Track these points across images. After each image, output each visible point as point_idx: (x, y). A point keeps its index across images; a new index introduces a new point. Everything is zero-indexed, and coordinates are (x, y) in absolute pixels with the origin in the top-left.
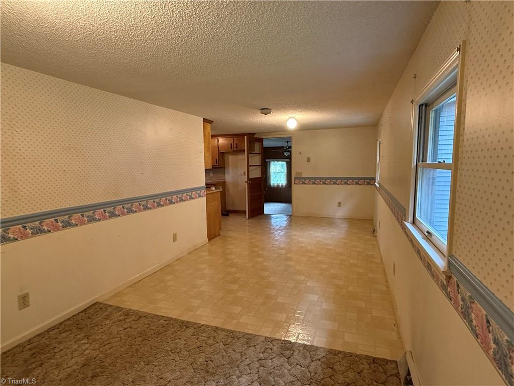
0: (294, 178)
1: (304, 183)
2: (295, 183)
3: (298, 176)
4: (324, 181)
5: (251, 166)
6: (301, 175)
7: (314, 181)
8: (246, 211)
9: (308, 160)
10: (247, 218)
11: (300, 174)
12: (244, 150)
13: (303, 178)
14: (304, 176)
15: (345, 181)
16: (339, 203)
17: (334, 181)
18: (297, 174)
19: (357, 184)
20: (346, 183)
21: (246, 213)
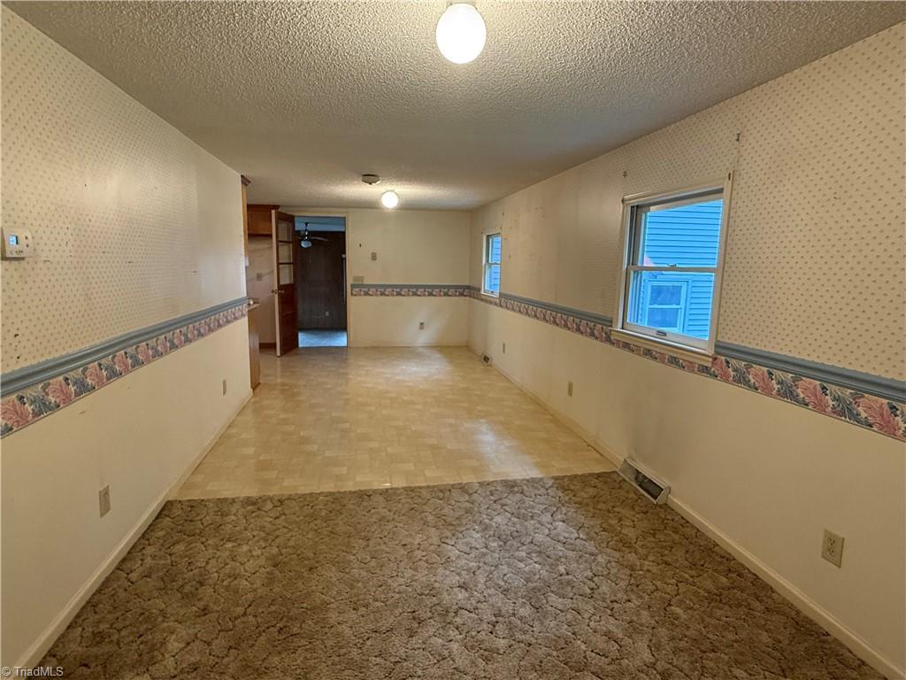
0: (352, 285)
1: (367, 294)
2: (352, 294)
3: (356, 283)
4: (399, 290)
5: (282, 264)
6: (362, 281)
7: (383, 290)
8: (275, 344)
9: (374, 257)
10: (278, 354)
11: (362, 278)
12: (271, 236)
13: (367, 285)
14: (365, 282)
15: (430, 290)
16: (422, 324)
17: (414, 290)
18: (355, 279)
19: (446, 294)
20: (431, 294)
21: (275, 347)
